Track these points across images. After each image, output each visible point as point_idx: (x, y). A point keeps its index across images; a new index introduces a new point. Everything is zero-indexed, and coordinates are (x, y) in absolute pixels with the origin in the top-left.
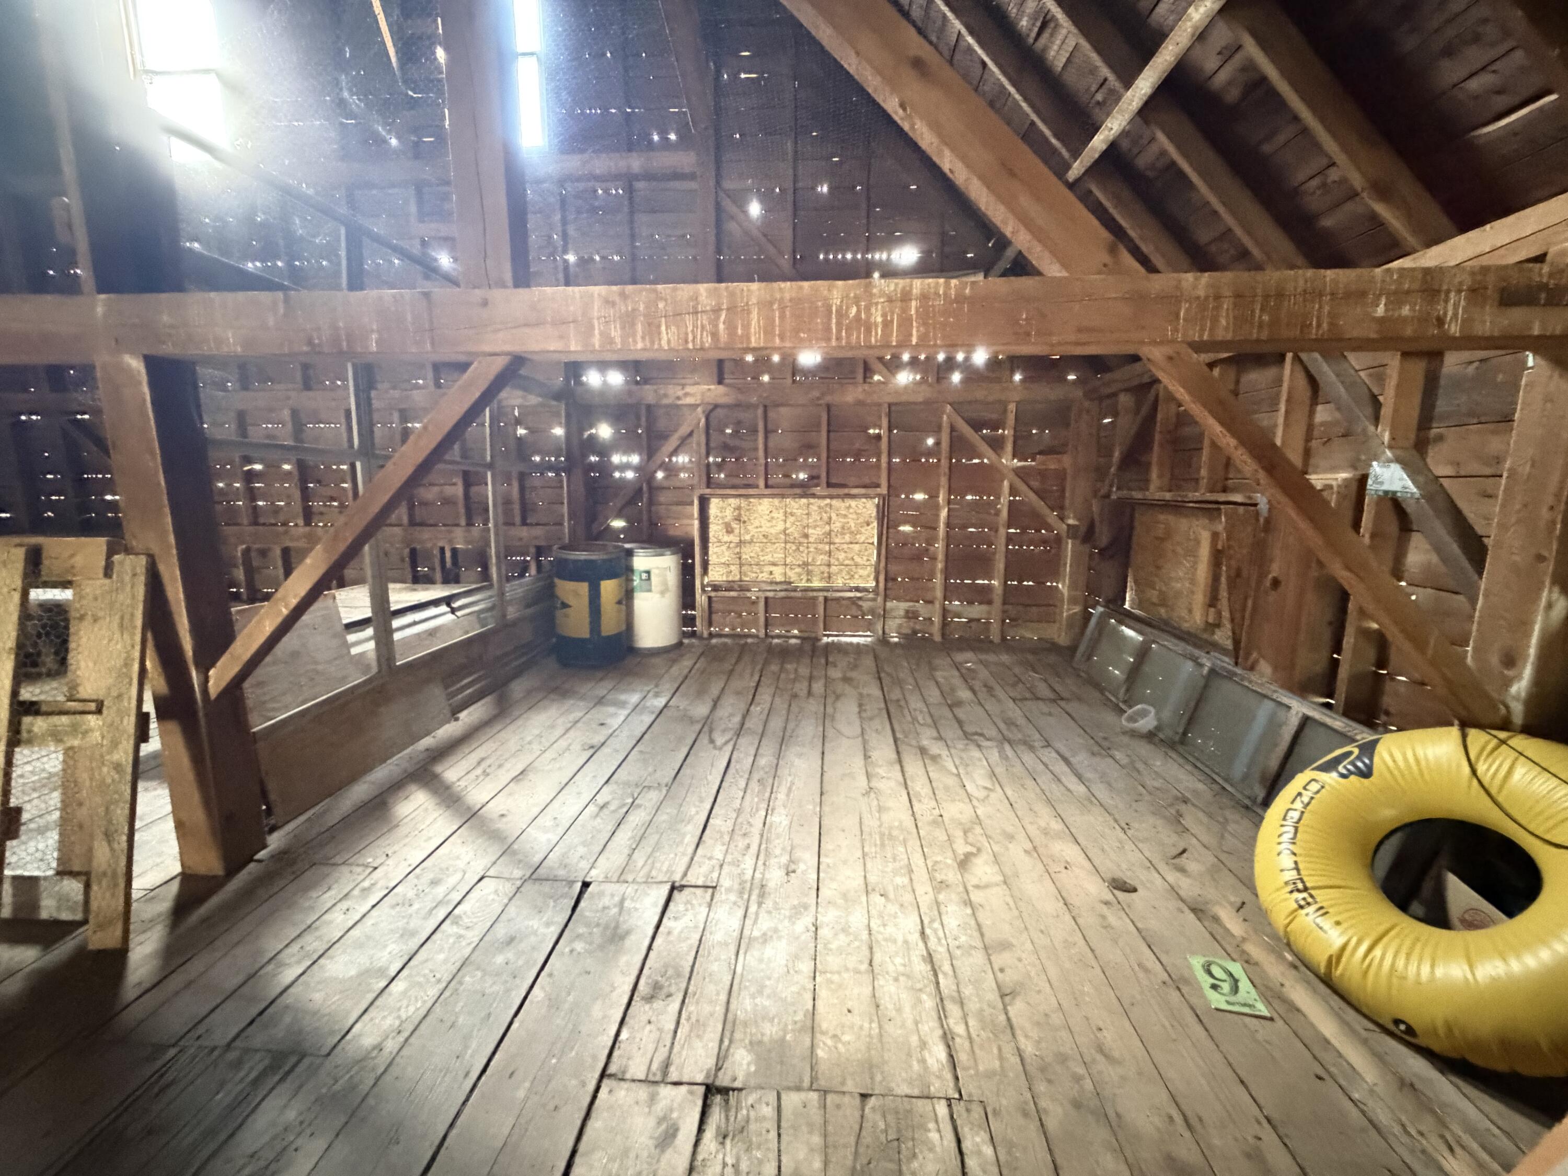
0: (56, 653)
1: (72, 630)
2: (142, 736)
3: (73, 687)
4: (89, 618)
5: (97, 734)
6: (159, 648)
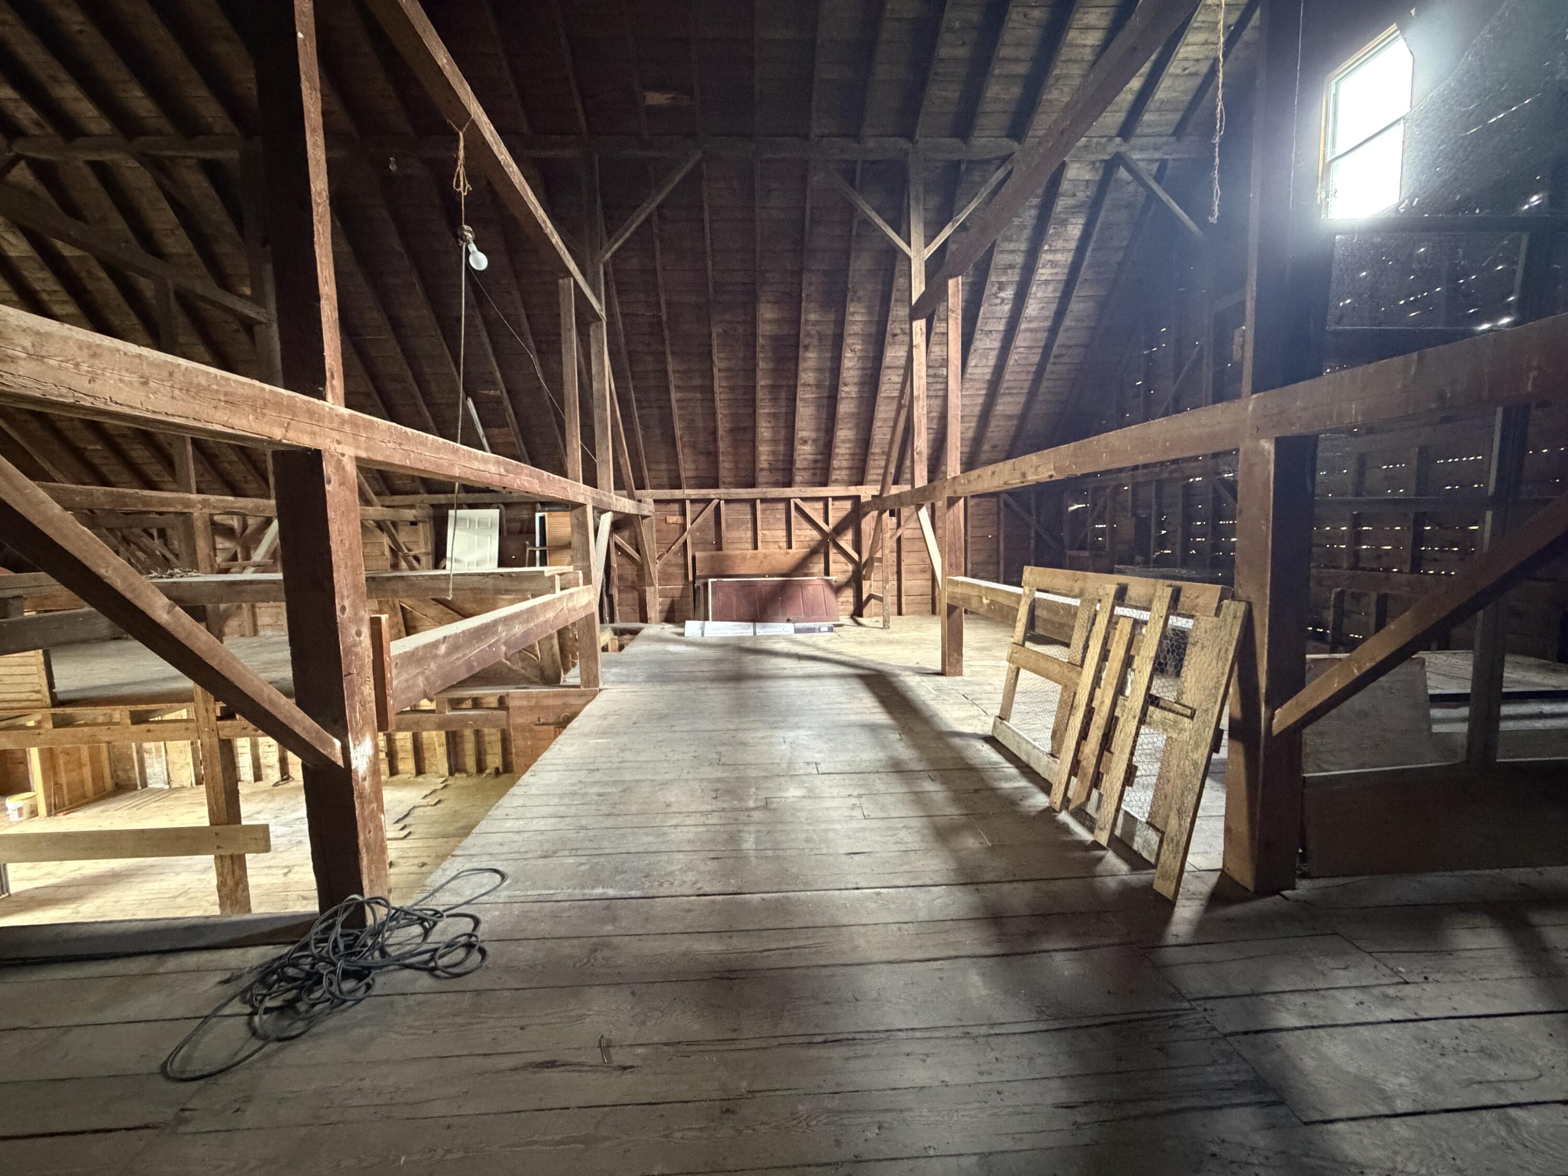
0: (1176, 667)
1: (1188, 652)
2: (1215, 747)
3: (1181, 693)
4: (1199, 645)
5: (1187, 734)
6: (1241, 679)
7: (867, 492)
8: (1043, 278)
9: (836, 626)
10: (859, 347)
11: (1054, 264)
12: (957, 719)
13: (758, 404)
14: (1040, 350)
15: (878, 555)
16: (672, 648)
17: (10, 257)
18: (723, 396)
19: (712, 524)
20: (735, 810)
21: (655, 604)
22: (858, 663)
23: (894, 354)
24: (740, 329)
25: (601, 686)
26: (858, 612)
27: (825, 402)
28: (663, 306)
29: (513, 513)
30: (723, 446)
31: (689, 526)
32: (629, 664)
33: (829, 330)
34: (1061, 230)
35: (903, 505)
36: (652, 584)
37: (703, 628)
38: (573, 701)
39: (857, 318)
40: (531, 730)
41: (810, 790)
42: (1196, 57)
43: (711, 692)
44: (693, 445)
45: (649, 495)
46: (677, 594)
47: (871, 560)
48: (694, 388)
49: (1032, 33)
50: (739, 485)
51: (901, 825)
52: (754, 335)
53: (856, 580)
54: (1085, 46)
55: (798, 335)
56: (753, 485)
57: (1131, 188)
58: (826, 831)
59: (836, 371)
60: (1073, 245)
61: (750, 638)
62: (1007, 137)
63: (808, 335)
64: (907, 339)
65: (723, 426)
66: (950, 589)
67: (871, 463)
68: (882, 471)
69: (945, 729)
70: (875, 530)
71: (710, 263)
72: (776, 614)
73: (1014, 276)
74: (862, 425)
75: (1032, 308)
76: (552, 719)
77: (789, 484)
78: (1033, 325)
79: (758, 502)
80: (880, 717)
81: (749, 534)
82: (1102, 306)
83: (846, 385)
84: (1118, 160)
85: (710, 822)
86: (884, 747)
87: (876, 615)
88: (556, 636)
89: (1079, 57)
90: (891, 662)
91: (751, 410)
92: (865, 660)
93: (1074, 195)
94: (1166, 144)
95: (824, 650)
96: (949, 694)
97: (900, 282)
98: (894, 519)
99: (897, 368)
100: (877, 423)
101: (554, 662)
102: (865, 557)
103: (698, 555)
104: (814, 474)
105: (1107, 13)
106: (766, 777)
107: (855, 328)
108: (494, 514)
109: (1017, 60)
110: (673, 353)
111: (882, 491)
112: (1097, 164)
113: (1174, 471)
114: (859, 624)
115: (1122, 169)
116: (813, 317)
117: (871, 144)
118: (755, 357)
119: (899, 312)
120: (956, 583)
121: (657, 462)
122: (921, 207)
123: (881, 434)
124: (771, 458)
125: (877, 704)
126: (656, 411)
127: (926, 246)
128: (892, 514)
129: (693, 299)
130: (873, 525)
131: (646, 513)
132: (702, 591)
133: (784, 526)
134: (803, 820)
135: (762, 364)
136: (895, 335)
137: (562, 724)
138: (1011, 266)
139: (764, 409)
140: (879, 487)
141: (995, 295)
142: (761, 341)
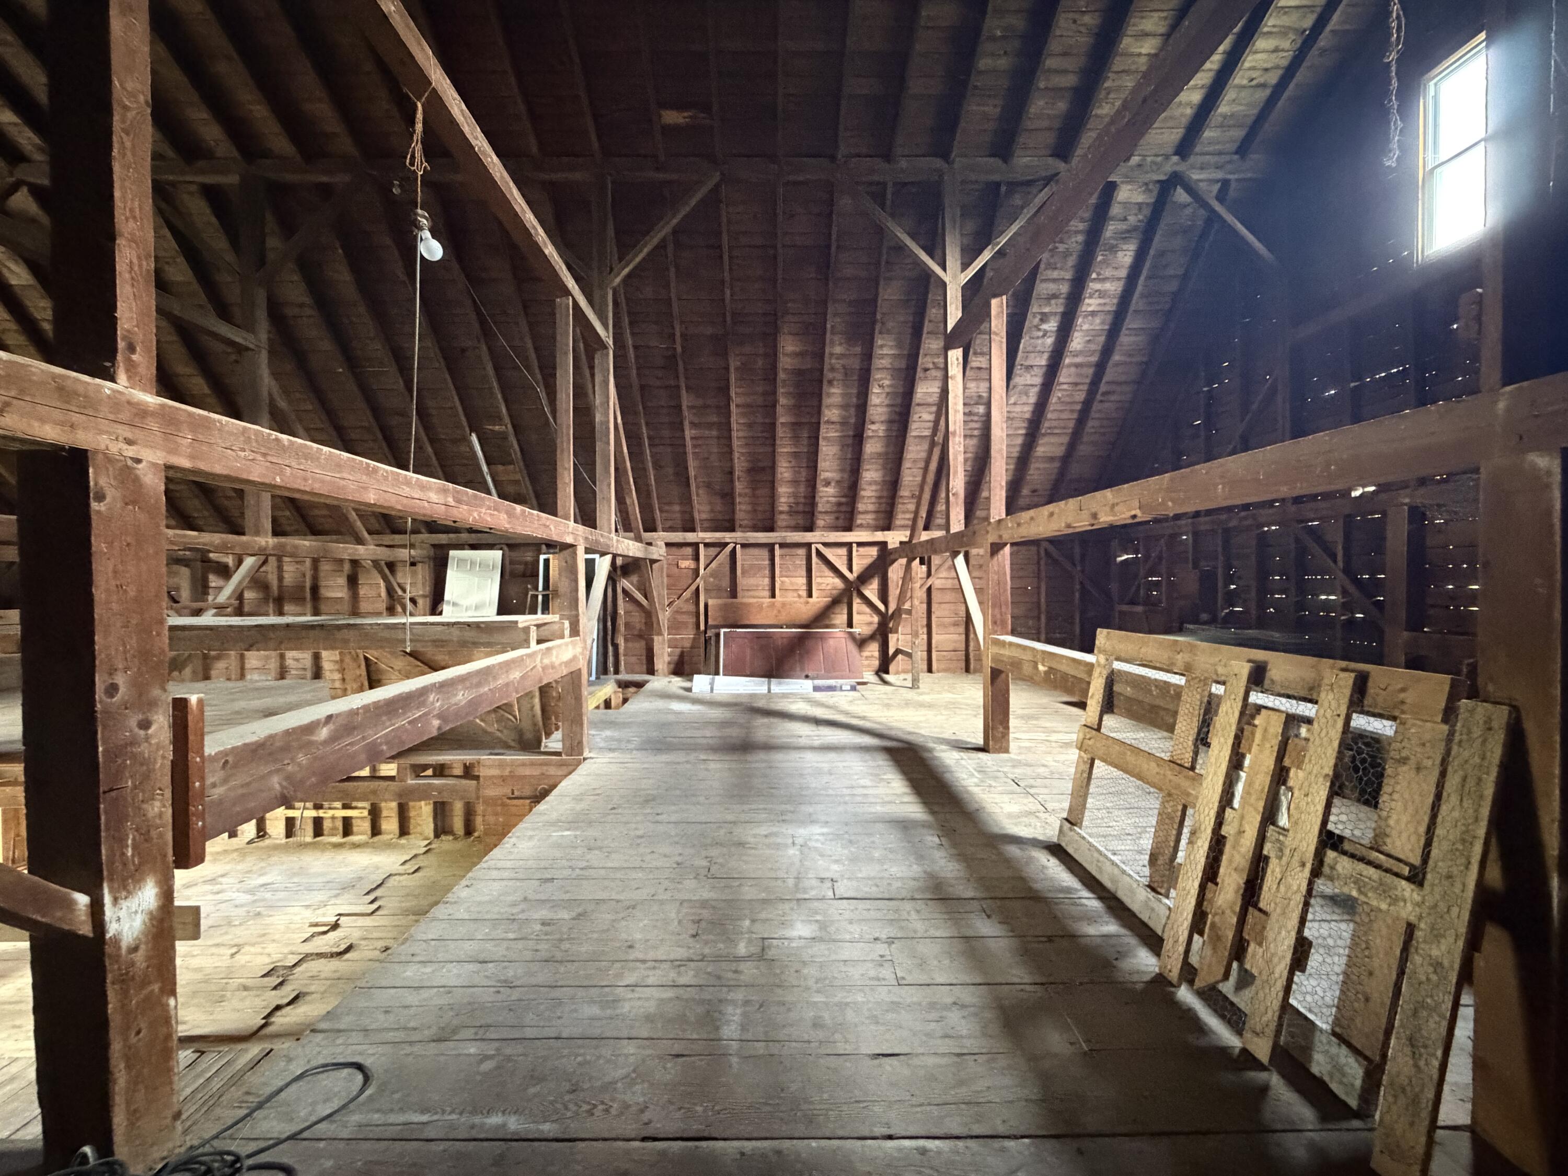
1: (1388, 771)
5: (1414, 909)
7: (894, 538)
8: (1090, 309)
9: (859, 683)
10: (887, 382)
11: (1102, 294)
12: (1010, 816)
13: (778, 442)
14: (1085, 387)
15: (907, 606)
16: (676, 706)
17: (11, 286)
18: (741, 434)
19: (727, 568)
20: (718, 959)
21: (663, 656)
22: (886, 732)
23: (926, 390)
24: (760, 363)
25: (586, 754)
26: (883, 668)
27: (850, 441)
28: (678, 339)
29: (516, 555)
30: (739, 487)
31: (702, 571)
32: (624, 725)
33: (856, 364)
34: (1110, 257)
35: (935, 552)
36: (660, 633)
37: (712, 684)
38: (552, 771)
39: (886, 351)
40: (503, 805)
41: (823, 926)
42: (1266, 65)
43: (712, 766)
44: (708, 486)
45: (661, 537)
46: (687, 644)
47: (898, 611)
48: (710, 426)
49: (1084, 41)
50: (756, 529)
51: (949, 1000)
52: (774, 368)
53: (882, 633)
54: (1140, 55)
55: (822, 370)
56: (771, 529)
57: (1188, 211)
58: (843, 1006)
59: (862, 407)
60: (1123, 273)
61: (764, 695)
62: (1051, 156)
63: (832, 369)
64: (939, 374)
65: (740, 464)
66: (994, 650)
67: (900, 508)
68: (911, 516)
69: (996, 830)
70: (904, 579)
71: (728, 292)
72: (792, 669)
73: (1057, 307)
74: (889, 466)
75: (1077, 342)
76: (528, 792)
77: (810, 528)
78: (1078, 360)
79: (777, 547)
80: (913, 809)
81: (767, 581)
82: (1155, 338)
83: (873, 423)
84: (1175, 180)
85: (682, 980)
86: (920, 858)
87: (905, 672)
88: (537, 694)
89: (1133, 67)
90: (923, 732)
91: (770, 449)
92: (891, 729)
93: (1125, 219)
94: (1230, 162)
95: (847, 713)
96: (995, 778)
97: (933, 312)
98: (924, 568)
99: (929, 405)
100: (906, 464)
101: (535, 724)
102: (892, 607)
103: (710, 602)
104: (837, 518)
105: (1166, 18)
106: (765, 901)
107: (883, 361)
108: (497, 555)
109: (1065, 72)
110: (688, 388)
111: (912, 536)
112: (1151, 187)
113: (1245, 518)
114: (885, 682)
115: (1180, 190)
116: (838, 350)
117: (903, 163)
118: (774, 393)
119: (931, 344)
120: (1003, 644)
121: (670, 504)
122: (957, 231)
123: (910, 476)
124: (792, 500)
125: (908, 790)
126: (669, 450)
127: (963, 270)
128: (922, 562)
129: (709, 331)
130: (901, 574)
131: (655, 557)
132: (713, 642)
133: (804, 573)
134: (811, 983)
135: (782, 401)
136: (926, 370)
137: (539, 796)
138: (1055, 296)
139: (785, 448)
140: (908, 533)
141: (1037, 328)
142: (782, 375)
